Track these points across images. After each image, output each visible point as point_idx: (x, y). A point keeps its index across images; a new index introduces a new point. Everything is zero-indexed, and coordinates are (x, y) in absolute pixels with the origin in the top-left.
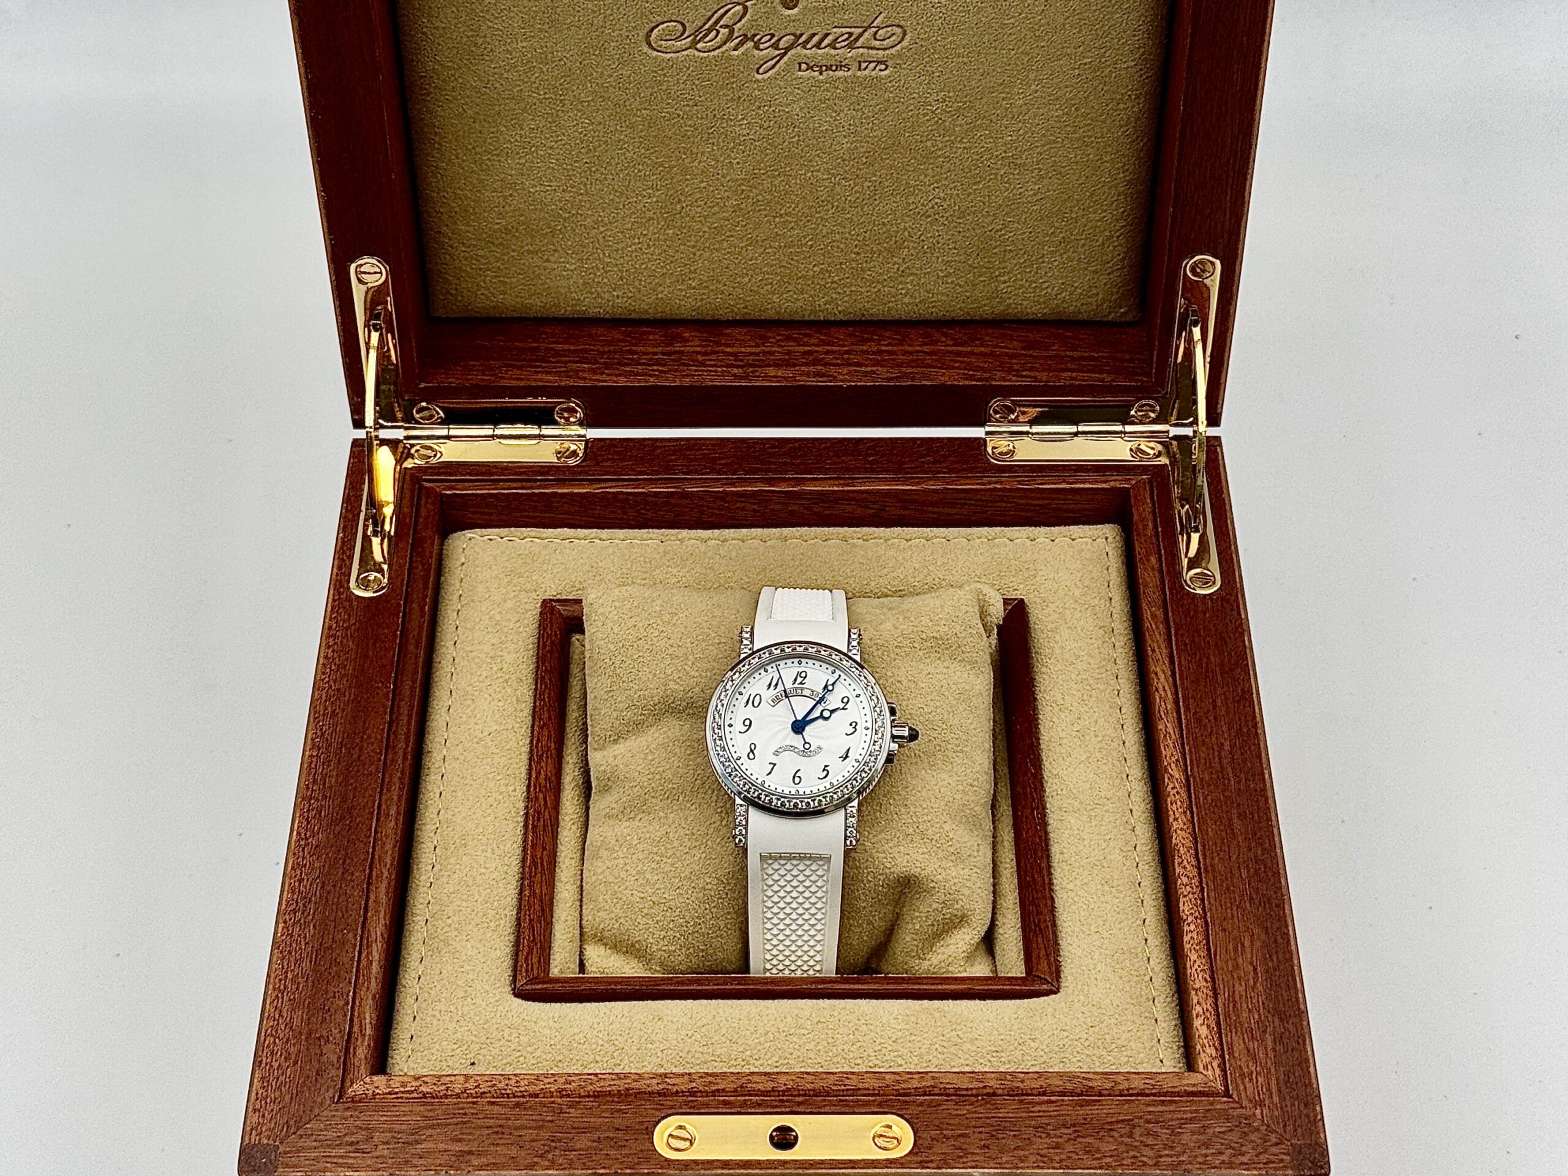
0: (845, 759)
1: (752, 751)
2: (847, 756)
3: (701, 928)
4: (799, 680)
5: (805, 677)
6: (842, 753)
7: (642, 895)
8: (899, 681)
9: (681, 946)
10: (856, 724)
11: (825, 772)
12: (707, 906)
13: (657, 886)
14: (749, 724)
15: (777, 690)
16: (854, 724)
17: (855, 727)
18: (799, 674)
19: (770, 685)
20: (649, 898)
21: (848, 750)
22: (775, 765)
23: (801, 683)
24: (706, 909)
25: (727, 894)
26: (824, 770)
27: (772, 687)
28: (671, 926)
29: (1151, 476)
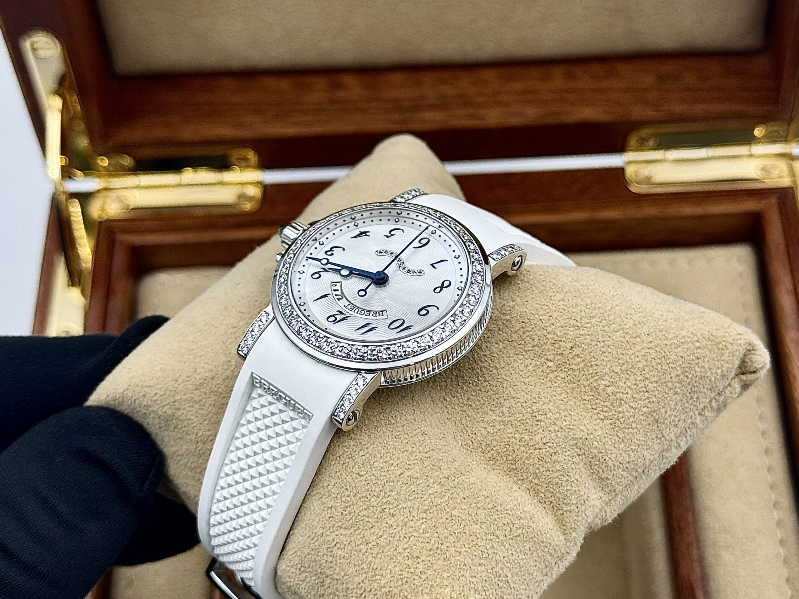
0: (365, 232)
1: (442, 287)
2: (362, 233)
4: (339, 317)
5: (333, 316)
6: (363, 238)
11: (392, 233)
14: (424, 310)
21: (356, 237)
22: (432, 265)
26: (392, 235)
27: (372, 326)
29: (779, 199)
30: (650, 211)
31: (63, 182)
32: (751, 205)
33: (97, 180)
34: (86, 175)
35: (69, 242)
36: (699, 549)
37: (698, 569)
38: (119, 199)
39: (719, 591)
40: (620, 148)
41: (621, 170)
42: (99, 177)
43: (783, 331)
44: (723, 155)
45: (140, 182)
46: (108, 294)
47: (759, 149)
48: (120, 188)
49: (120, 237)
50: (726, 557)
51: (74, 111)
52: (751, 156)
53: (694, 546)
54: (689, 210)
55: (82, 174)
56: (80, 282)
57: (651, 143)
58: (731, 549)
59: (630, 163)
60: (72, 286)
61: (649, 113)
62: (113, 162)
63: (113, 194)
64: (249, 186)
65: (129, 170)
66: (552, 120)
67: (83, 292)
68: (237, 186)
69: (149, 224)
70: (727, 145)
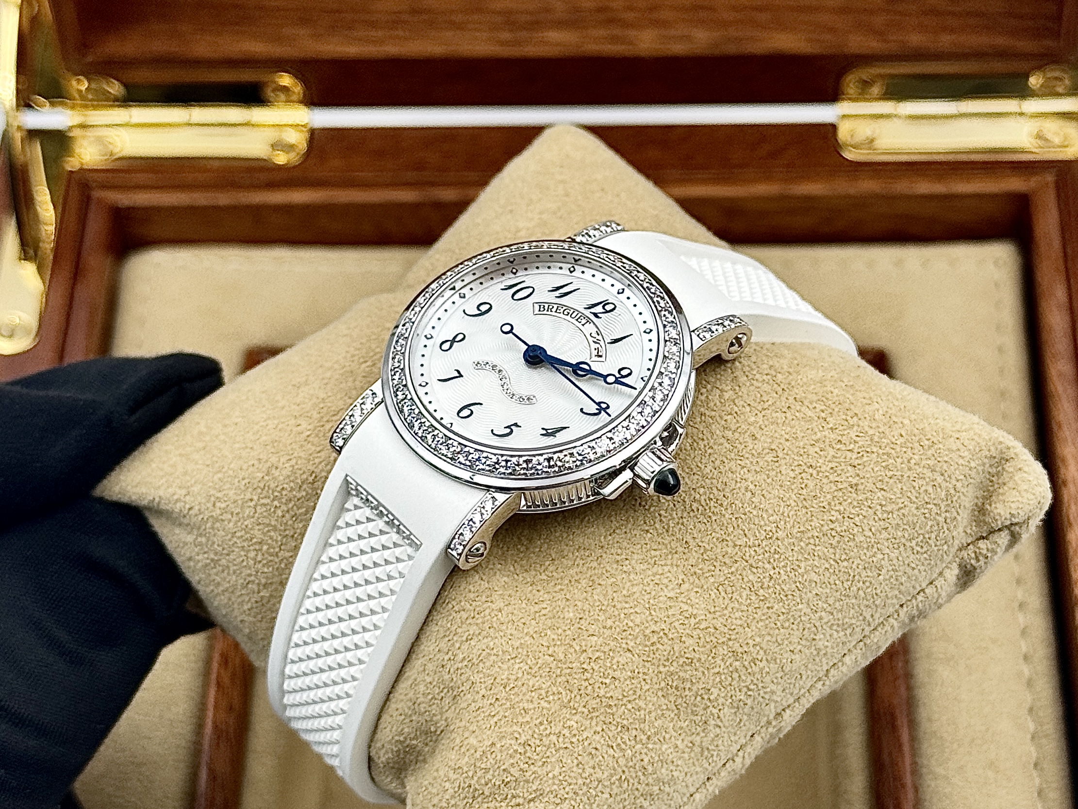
4: (599, 309)
5: (607, 312)
6: (553, 426)
14: (484, 311)
15: (559, 301)
18: (605, 303)
19: (558, 288)
21: (565, 428)
22: (461, 376)
23: (596, 315)
27: (557, 293)
29: (1057, 176)
30: (868, 186)
31: (18, 114)
32: (1015, 184)
33: (69, 112)
34: (52, 104)
35: (23, 200)
36: (907, 662)
37: (903, 689)
38: (99, 140)
39: (930, 720)
40: (831, 96)
41: (833, 127)
42: (73, 108)
43: (1049, 361)
44: (980, 111)
45: (131, 117)
46: (77, 273)
47: (1032, 105)
48: (101, 126)
49: (97, 194)
50: (944, 672)
51: (39, 10)
52: (1021, 114)
53: (901, 658)
54: (924, 187)
55: (48, 104)
56: (36, 255)
57: (876, 90)
58: (951, 663)
59: (844, 116)
60: (25, 260)
61: (873, 45)
62: (93, 86)
63: (90, 133)
64: (288, 129)
65: (116, 100)
66: (732, 49)
67: (40, 270)
68: (273, 129)
69: (141, 178)
70: (987, 98)
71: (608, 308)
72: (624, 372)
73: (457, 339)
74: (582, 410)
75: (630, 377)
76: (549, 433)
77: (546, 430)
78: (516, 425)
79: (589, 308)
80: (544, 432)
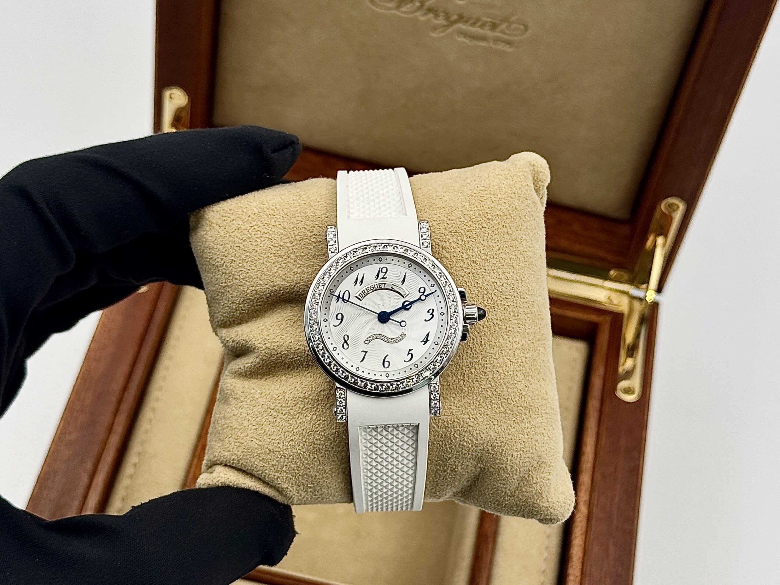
1: (346, 342)
3: (310, 472)
4: (381, 275)
5: (386, 273)
6: (423, 337)
7: (260, 443)
8: (474, 262)
9: (292, 484)
10: (433, 310)
11: (410, 355)
12: (316, 456)
13: (273, 437)
14: (341, 318)
15: (363, 286)
16: (431, 311)
17: (432, 314)
18: (381, 270)
19: (356, 282)
20: (266, 446)
21: (428, 334)
23: (383, 278)
24: (315, 458)
25: (333, 448)
27: (358, 284)
28: (284, 469)
47: (609, 284)
52: (603, 287)
71: (384, 270)
72: (422, 290)
73: (346, 339)
74: (425, 320)
75: (426, 290)
76: (426, 341)
77: (423, 341)
78: (410, 350)
79: (377, 278)
80: (423, 343)
